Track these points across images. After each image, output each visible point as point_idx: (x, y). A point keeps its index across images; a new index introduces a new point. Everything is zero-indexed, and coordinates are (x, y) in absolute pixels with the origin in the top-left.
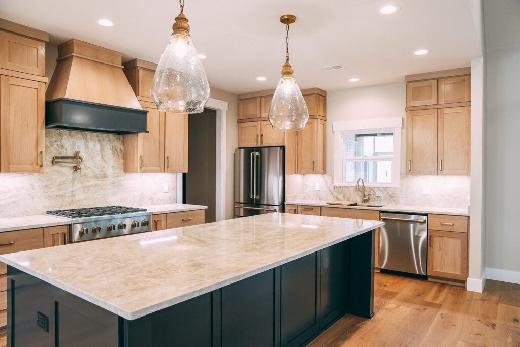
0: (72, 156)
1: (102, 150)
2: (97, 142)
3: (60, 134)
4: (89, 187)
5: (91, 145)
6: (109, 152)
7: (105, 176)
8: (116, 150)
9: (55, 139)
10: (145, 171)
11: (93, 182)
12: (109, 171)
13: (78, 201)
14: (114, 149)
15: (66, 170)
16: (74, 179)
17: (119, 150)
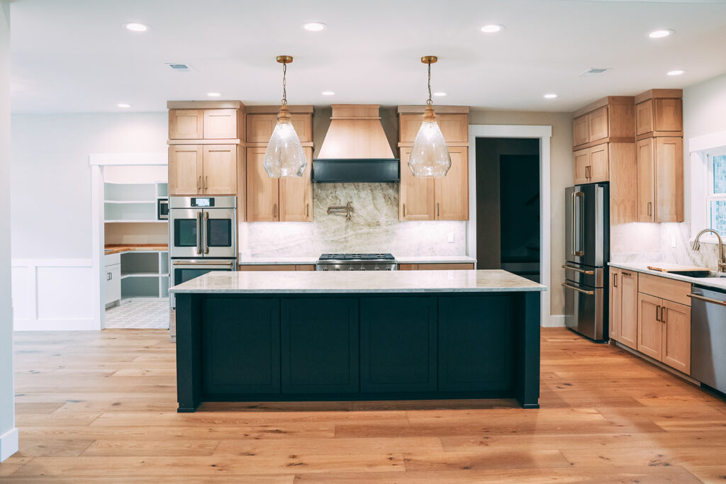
0: (345, 205)
1: (374, 198)
2: (370, 191)
3: (335, 187)
4: (361, 234)
5: (363, 194)
6: (381, 201)
7: (378, 224)
8: (390, 198)
9: (330, 192)
10: (410, 219)
11: (365, 230)
12: (383, 220)
13: (351, 247)
14: (387, 197)
15: (340, 219)
16: (347, 227)
17: (392, 198)
